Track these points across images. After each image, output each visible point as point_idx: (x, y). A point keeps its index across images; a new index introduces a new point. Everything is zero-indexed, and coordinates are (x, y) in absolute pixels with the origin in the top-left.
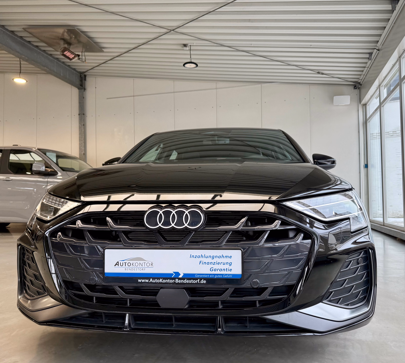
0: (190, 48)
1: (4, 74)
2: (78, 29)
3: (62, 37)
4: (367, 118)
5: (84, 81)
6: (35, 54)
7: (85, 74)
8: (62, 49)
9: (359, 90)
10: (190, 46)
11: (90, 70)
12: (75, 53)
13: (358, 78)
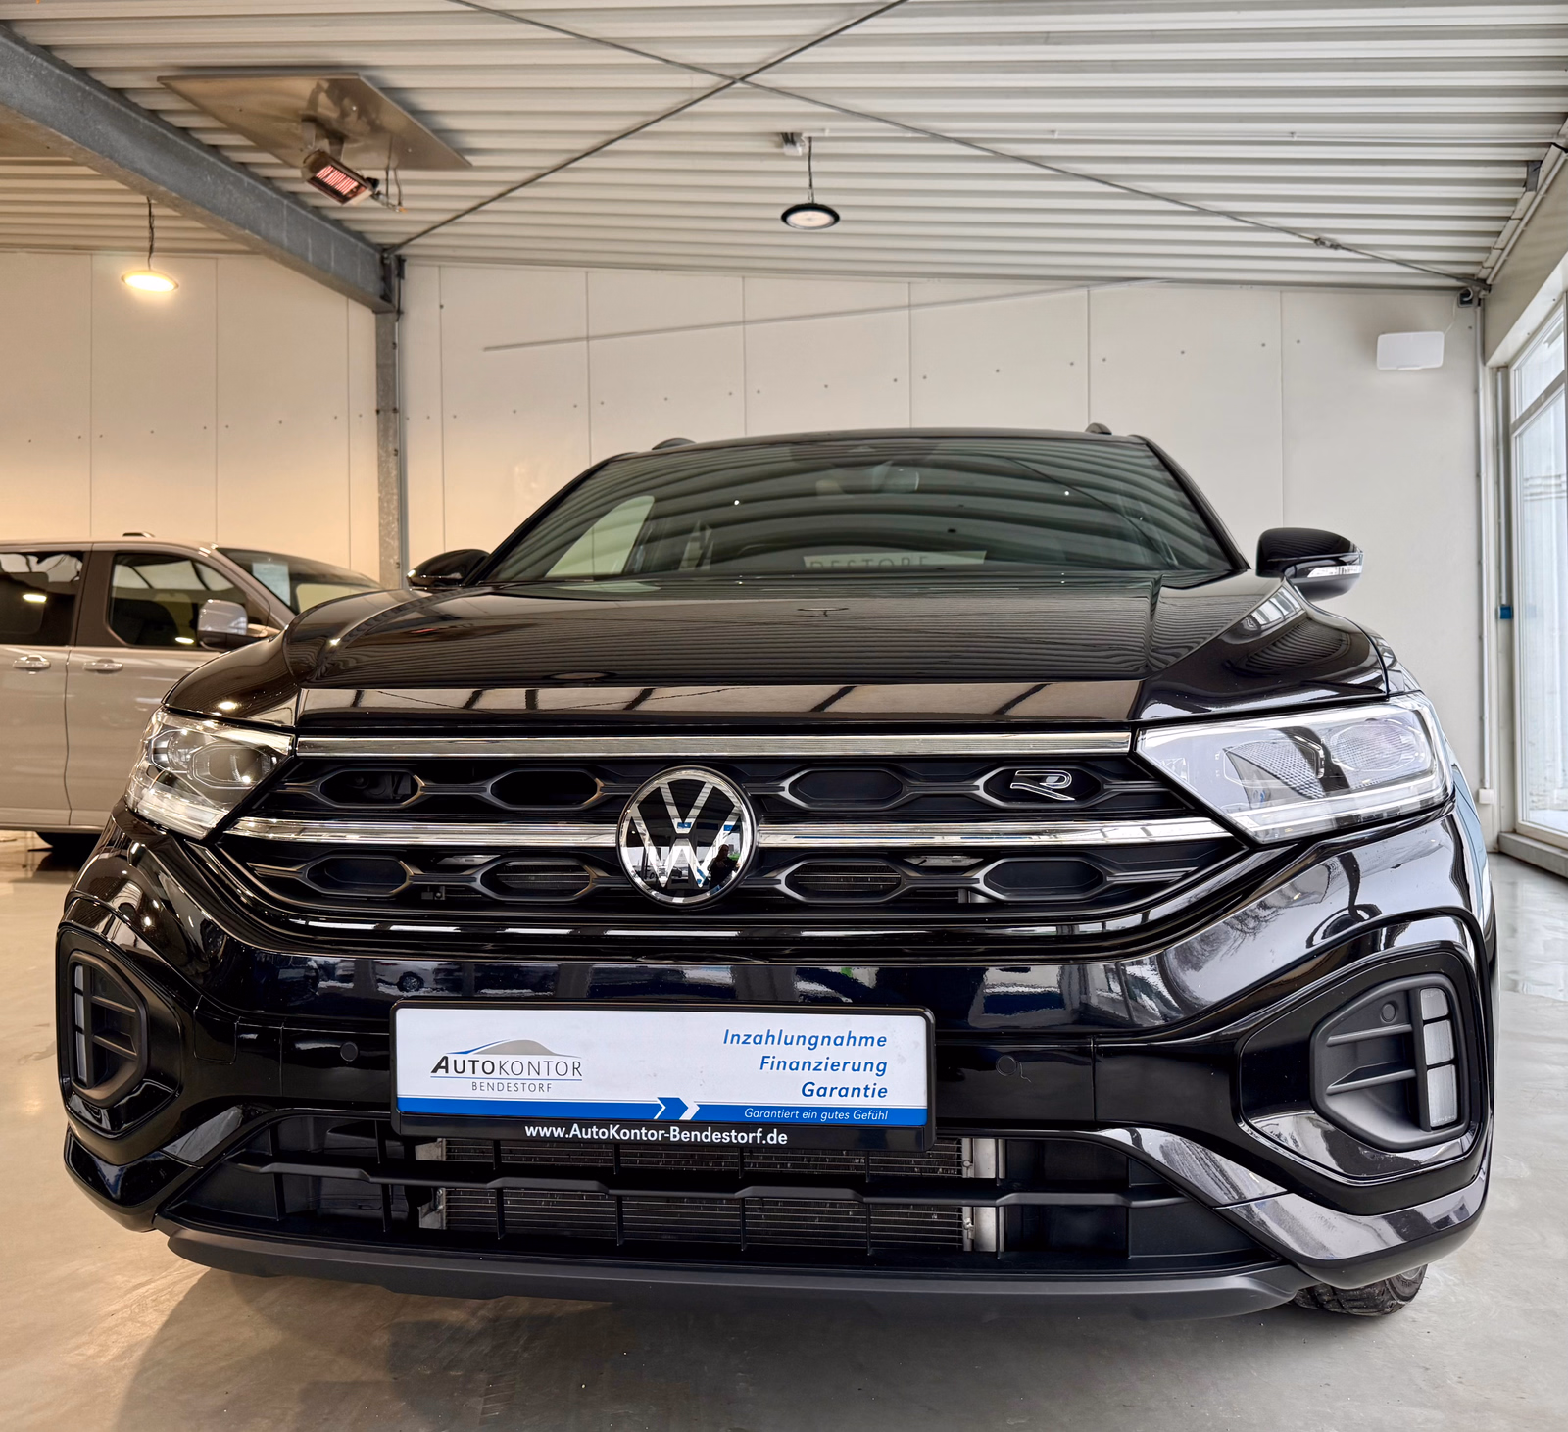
0: (807, 150)
1: (92, 254)
2: (370, 79)
3: (311, 113)
4: (1513, 420)
5: (395, 281)
6: (208, 178)
7: (402, 251)
8: (309, 160)
9: (1479, 308)
10: (810, 139)
11: (419, 236)
12: (358, 172)
13: (1479, 263)
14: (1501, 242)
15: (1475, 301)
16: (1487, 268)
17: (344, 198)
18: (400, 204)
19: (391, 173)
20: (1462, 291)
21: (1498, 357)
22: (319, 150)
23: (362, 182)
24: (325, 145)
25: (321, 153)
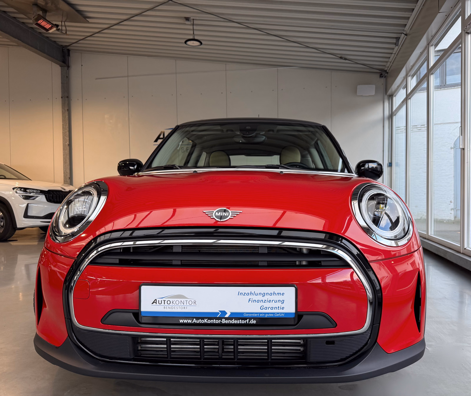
0: (192, 23)
3: (36, 2)
4: (393, 111)
7: (68, 48)
8: (36, 17)
9: (385, 79)
10: (193, 19)
11: (74, 43)
12: (52, 22)
13: (385, 66)
14: (390, 60)
15: (384, 77)
16: (387, 67)
17: (47, 30)
18: (66, 33)
19: (63, 23)
20: (380, 74)
21: (389, 92)
22: (38, 14)
23: (53, 26)
24: (41, 13)
25: (39, 16)
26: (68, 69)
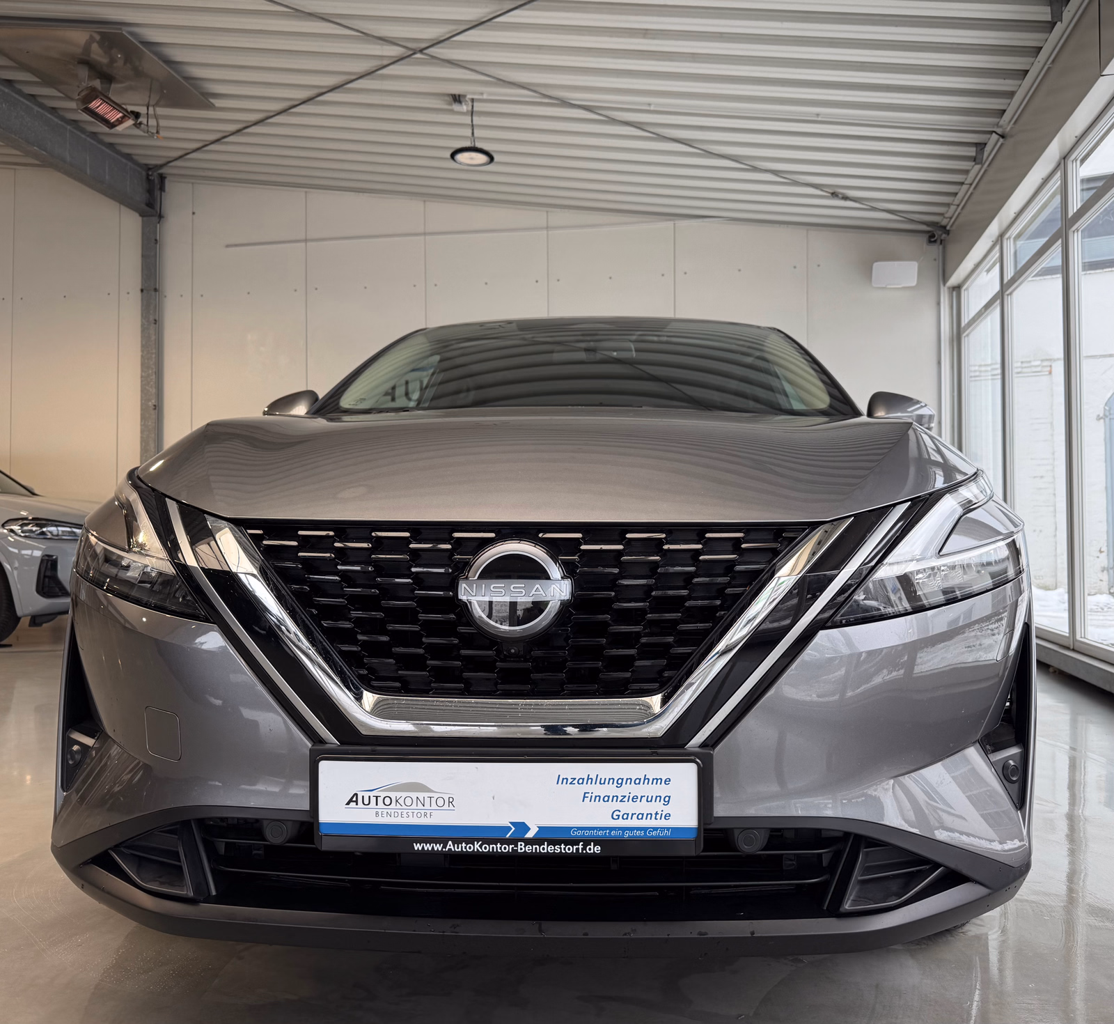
0: (470, 108)
2: (132, 34)
3: (85, 57)
4: (963, 325)
7: (163, 171)
8: (83, 94)
9: (941, 247)
10: (473, 100)
11: (176, 159)
12: (124, 106)
13: (942, 214)
15: (939, 241)
16: (947, 218)
17: (112, 126)
18: (158, 132)
19: (151, 109)
20: (930, 234)
21: (954, 280)
22: (91, 87)
23: (126, 114)
24: (97, 84)
25: (93, 89)
26: (159, 223)
